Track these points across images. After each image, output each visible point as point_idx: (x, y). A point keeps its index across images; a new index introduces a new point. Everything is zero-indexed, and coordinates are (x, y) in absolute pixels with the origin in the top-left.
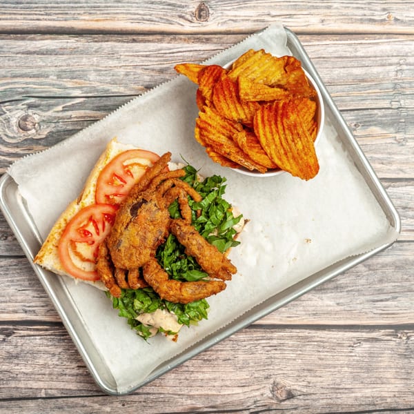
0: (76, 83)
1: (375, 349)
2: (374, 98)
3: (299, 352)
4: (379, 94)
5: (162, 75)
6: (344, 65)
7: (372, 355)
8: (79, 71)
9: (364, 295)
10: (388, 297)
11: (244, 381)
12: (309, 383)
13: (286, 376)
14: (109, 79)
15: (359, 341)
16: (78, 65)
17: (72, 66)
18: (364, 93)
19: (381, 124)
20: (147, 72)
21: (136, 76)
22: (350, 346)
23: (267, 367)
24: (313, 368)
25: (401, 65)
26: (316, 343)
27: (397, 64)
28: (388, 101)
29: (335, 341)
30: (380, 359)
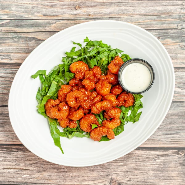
0: (5, 11)
1: (167, 161)
2: (168, 23)
3: (125, 162)
4: (171, 21)
5: (52, 8)
6: (153, 5)
7: (165, 164)
8: (6, 5)
9: (161, 131)
10: (174, 132)
11: (94, 177)
12: (130, 179)
13: (118, 175)
14: (23, 10)
15: (158, 156)
16: (6, 2)
17: (3, 2)
18: (163, 21)
19: (172, 37)
20: (44, 7)
21: (38, 9)
22: (153, 159)
23: (107, 170)
24: (132, 170)
25: (183, 5)
26: (134, 157)
27: (181, 5)
28: (176, 25)
29: (145, 156)
30: (169, 166)
